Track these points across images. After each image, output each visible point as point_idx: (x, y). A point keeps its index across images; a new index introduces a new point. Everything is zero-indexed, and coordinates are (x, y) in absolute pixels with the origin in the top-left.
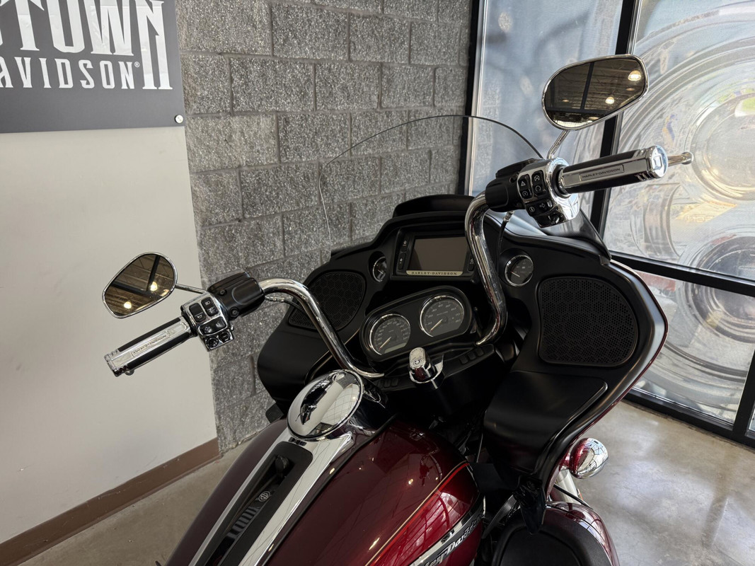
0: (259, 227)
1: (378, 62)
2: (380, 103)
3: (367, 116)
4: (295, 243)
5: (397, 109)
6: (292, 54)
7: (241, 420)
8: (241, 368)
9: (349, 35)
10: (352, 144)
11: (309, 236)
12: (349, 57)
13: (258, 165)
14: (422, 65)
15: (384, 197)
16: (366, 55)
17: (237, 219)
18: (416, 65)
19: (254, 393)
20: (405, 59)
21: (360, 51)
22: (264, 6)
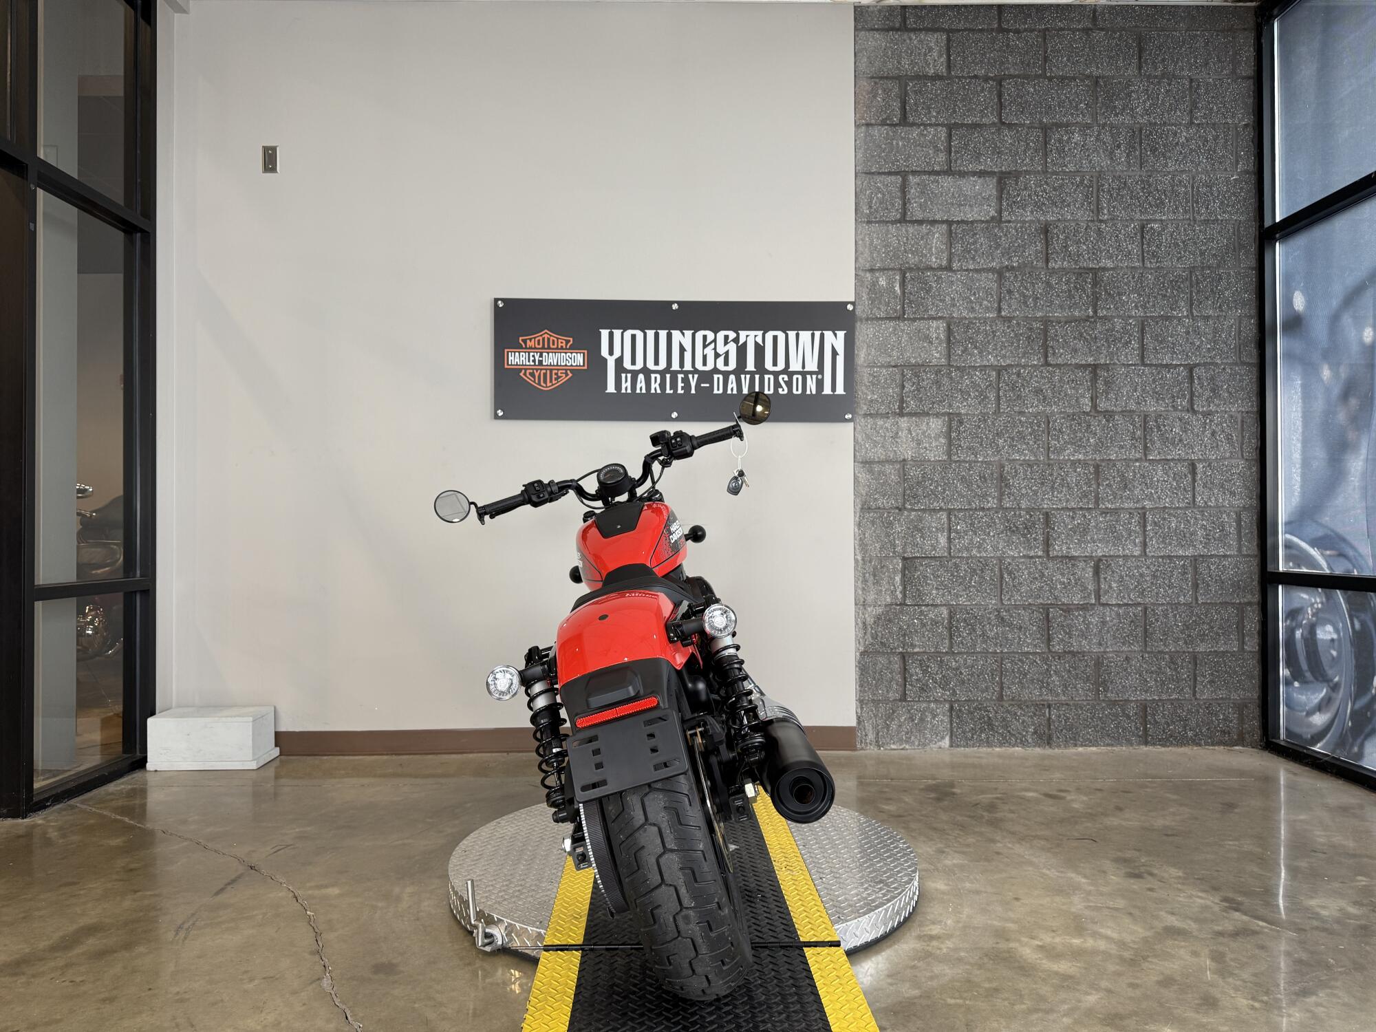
0: (920, 520)
1: (1090, 365)
2: (1094, 406)
3: (1074, 420)
4: (964, 544)
5: (1124, 413)
6: (971, 362)
7: (886, 723)
8: (890, 662)
9: (1047, 340)
10: (1049, 448)
11: (984, 540)
12: (1046, 361)
13: (924, 461)
14: (1167, 364)
15: (1104, 513)
16: (1071, 358)
17: (897, 508)
18: (1155, 365)
19: (904, 698)
20: (1134, 359)
21: (1062, 354)
22: (942, 325)
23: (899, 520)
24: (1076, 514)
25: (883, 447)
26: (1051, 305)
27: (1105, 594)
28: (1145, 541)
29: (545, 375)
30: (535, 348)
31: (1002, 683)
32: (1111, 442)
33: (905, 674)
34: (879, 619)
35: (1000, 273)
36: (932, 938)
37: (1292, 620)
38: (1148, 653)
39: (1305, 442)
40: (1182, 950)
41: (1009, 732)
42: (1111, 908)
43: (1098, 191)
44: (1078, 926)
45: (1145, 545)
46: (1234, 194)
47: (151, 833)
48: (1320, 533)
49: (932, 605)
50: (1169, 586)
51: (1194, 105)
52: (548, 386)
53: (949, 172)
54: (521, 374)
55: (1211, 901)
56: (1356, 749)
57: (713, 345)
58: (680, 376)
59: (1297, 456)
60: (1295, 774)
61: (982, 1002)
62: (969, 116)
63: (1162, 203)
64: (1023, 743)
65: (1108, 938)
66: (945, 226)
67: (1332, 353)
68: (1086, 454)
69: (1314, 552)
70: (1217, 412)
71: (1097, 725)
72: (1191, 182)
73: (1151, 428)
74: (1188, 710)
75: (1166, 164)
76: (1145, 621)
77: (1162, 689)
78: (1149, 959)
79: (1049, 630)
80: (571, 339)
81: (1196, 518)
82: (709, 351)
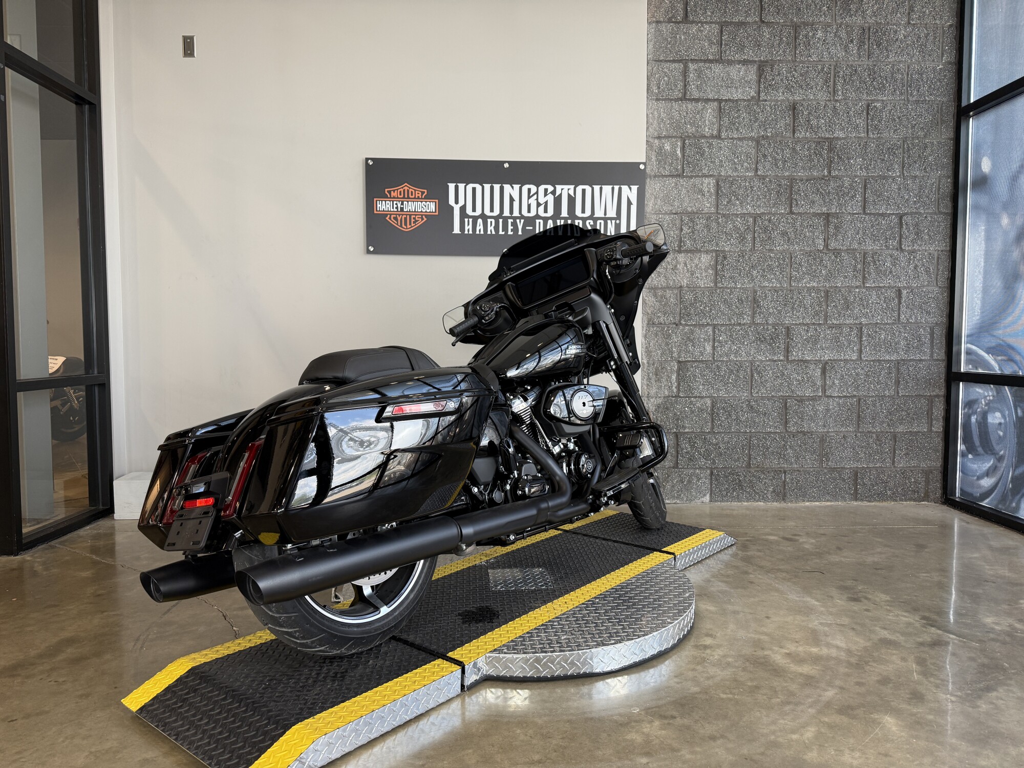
0: (692, 332)
1: (824, 213)
2: (826, 246)
3: (810, 256)
4: (724, 351)
5: (849, 251)
6: (733, 211)
9: (792, 194)
10: (791, 277)
11: (740, 348)
12: (791, 210)
13: (696, 287)
14: (883, 213)
15: (831, 327)
16: (810, 208)
17: (675, 323)
18: (873, 214)
19: (676, 466)
20: (860, 210)
21: (803, 205)
22: (712, 181)
23: (676, 333)
24: (809, 328)
25: (666, 277)
26: (796, 166)
27: (830, 388)
28: (861, 347)
29: (406, 219)
30: (398, 198)
31: (750, 455)
32: (838, 274)
33: (677, 448)
34: (659, 407)
35: (758, 142)
36: (706, 647)
37: (969, 408)
38: (860, 432)
39: (986, 274)
40: (895, 656)
41: (754, 491)
42: (837, 624)
43: (835, 77)
44: (815, 638)
45: (860, 351)
46: (939, 80)
47: (113, 567)
48: (993, 343)
49: (699, 397)
50: (877, 383)
51: (911, 9)
52: (408, 228)
53: (719, 61)
54: (387, 218)
55: (913, 619)
56: (1014, 504)
57: (535, 197)
58: (510, 221)
59: (979, 284)
60: (968, 523)
61: (748, 696)
62: (736, 16)
63: (884, 86)
64: (765, 499)
65: (838, 647)
66: (716, 104)
67: (1009, 205)
68: (819, 282)
69: (989, 358)
70: (919, 251)
71: (821, 486)
72: (906, 71)
73: (869, 263)
74: (888, 475)
75: (888, 56)
76: (859, 408)
77: (870, 459)
78: (870, 664)
79: (786, 415)
80: (426, 191)
81: (900, 332)
82: (533, 201)
